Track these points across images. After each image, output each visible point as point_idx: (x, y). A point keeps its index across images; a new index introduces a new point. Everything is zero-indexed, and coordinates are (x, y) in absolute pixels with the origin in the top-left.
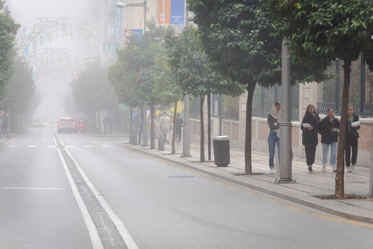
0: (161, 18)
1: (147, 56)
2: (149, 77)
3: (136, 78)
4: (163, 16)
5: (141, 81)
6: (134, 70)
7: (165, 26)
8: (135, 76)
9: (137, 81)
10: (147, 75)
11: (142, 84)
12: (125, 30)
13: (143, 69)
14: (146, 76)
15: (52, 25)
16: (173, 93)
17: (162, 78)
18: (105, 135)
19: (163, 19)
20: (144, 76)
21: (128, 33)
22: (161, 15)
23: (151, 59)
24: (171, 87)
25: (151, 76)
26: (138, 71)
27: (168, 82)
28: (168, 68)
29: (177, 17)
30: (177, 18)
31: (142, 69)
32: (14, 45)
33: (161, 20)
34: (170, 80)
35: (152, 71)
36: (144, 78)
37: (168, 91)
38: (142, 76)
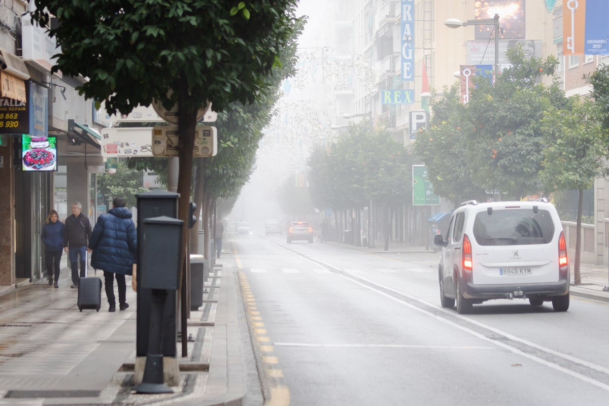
0: (568, 45)
1: (511, 111)
2: (515, 148)
3: (492, 150)
4: (571, 40)
5: (500, 156)
6: (486, 137)
7: (541, 58)
8: (489, 147)
9: (494, 156)
10: (512, 145)
11: (502, 162)
12: (461, 66)
13: (504, 135)
14: (511, 147)
15: (305, 61)
16: (580, 177)
17: (559, 149)
18: (387, 251)
19: (571, 46)
20: (507, 146)
21: (467, 72)
22: (569, 39)
23: (517, 116)
24: (576, 166)
25: (520, 146)
26: (495, 137)
27: (571, 156)
28: (569, 132)
29: (596, 42)
30: (597, 44)
31: (501, 135)
32: (280, 97)
33: (569, 47)
34: (573, 154)
35: (521, 137)
36: (507, 150)
37: (571, 173)
38: (504, 147)
